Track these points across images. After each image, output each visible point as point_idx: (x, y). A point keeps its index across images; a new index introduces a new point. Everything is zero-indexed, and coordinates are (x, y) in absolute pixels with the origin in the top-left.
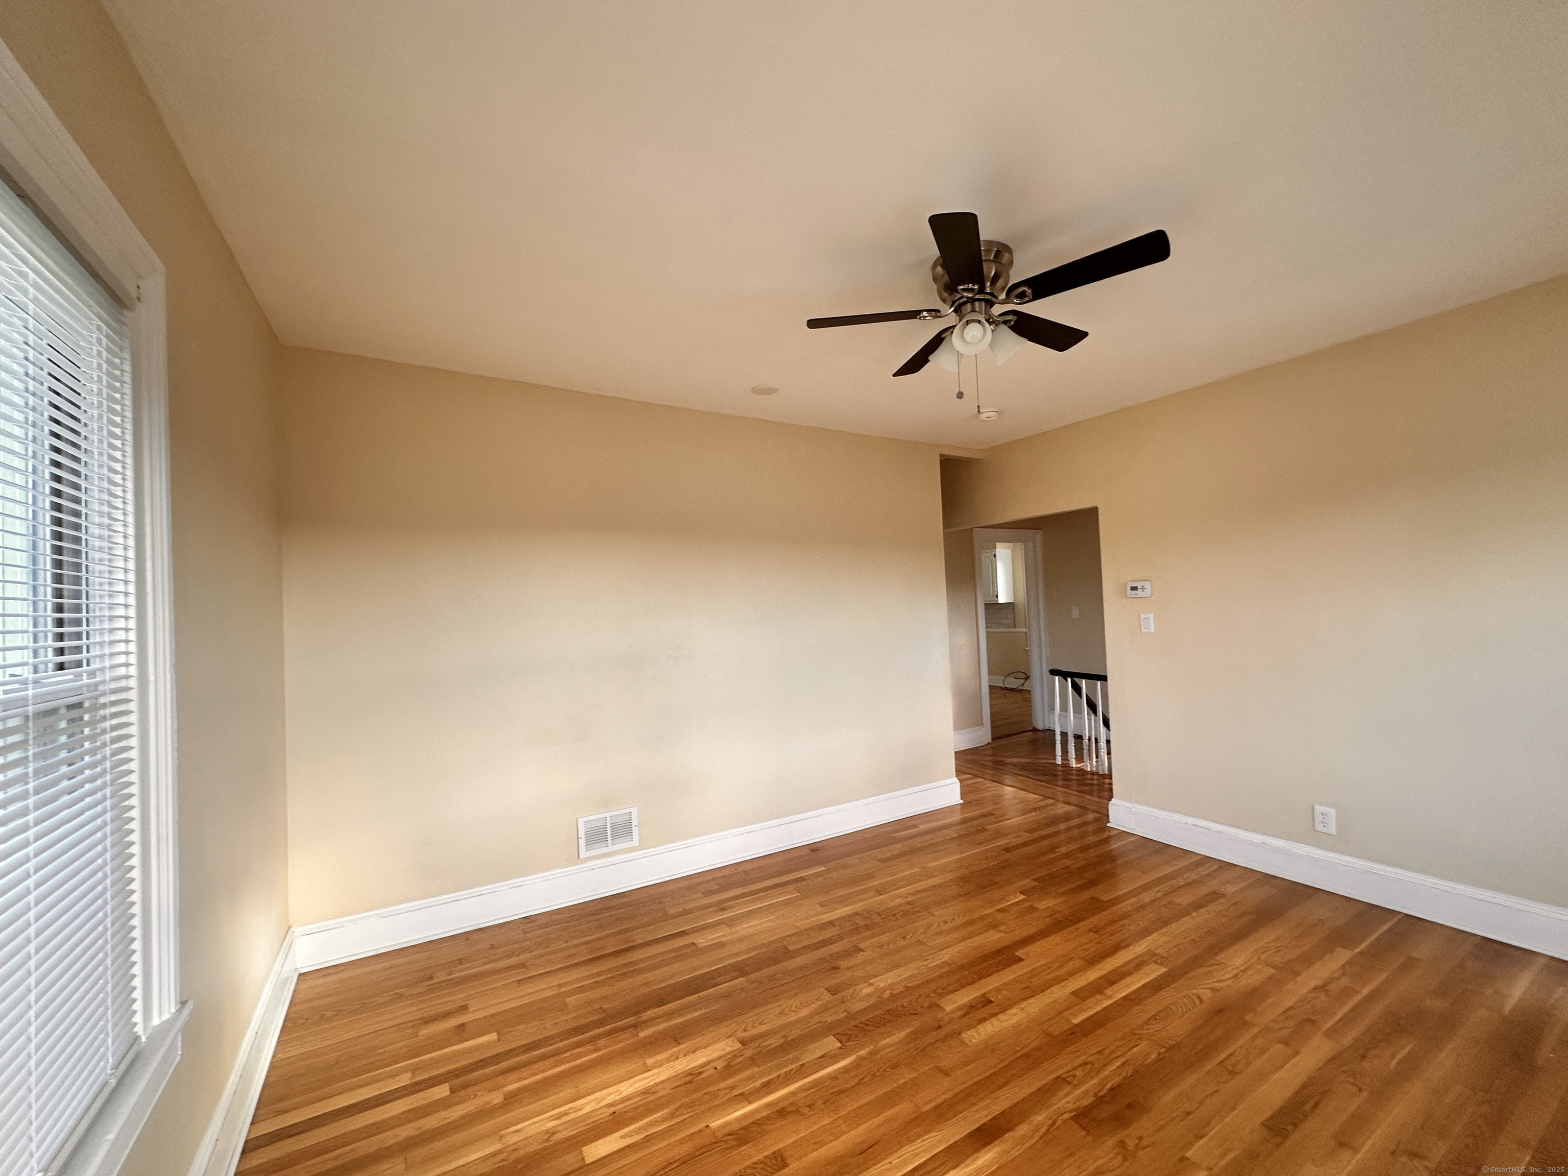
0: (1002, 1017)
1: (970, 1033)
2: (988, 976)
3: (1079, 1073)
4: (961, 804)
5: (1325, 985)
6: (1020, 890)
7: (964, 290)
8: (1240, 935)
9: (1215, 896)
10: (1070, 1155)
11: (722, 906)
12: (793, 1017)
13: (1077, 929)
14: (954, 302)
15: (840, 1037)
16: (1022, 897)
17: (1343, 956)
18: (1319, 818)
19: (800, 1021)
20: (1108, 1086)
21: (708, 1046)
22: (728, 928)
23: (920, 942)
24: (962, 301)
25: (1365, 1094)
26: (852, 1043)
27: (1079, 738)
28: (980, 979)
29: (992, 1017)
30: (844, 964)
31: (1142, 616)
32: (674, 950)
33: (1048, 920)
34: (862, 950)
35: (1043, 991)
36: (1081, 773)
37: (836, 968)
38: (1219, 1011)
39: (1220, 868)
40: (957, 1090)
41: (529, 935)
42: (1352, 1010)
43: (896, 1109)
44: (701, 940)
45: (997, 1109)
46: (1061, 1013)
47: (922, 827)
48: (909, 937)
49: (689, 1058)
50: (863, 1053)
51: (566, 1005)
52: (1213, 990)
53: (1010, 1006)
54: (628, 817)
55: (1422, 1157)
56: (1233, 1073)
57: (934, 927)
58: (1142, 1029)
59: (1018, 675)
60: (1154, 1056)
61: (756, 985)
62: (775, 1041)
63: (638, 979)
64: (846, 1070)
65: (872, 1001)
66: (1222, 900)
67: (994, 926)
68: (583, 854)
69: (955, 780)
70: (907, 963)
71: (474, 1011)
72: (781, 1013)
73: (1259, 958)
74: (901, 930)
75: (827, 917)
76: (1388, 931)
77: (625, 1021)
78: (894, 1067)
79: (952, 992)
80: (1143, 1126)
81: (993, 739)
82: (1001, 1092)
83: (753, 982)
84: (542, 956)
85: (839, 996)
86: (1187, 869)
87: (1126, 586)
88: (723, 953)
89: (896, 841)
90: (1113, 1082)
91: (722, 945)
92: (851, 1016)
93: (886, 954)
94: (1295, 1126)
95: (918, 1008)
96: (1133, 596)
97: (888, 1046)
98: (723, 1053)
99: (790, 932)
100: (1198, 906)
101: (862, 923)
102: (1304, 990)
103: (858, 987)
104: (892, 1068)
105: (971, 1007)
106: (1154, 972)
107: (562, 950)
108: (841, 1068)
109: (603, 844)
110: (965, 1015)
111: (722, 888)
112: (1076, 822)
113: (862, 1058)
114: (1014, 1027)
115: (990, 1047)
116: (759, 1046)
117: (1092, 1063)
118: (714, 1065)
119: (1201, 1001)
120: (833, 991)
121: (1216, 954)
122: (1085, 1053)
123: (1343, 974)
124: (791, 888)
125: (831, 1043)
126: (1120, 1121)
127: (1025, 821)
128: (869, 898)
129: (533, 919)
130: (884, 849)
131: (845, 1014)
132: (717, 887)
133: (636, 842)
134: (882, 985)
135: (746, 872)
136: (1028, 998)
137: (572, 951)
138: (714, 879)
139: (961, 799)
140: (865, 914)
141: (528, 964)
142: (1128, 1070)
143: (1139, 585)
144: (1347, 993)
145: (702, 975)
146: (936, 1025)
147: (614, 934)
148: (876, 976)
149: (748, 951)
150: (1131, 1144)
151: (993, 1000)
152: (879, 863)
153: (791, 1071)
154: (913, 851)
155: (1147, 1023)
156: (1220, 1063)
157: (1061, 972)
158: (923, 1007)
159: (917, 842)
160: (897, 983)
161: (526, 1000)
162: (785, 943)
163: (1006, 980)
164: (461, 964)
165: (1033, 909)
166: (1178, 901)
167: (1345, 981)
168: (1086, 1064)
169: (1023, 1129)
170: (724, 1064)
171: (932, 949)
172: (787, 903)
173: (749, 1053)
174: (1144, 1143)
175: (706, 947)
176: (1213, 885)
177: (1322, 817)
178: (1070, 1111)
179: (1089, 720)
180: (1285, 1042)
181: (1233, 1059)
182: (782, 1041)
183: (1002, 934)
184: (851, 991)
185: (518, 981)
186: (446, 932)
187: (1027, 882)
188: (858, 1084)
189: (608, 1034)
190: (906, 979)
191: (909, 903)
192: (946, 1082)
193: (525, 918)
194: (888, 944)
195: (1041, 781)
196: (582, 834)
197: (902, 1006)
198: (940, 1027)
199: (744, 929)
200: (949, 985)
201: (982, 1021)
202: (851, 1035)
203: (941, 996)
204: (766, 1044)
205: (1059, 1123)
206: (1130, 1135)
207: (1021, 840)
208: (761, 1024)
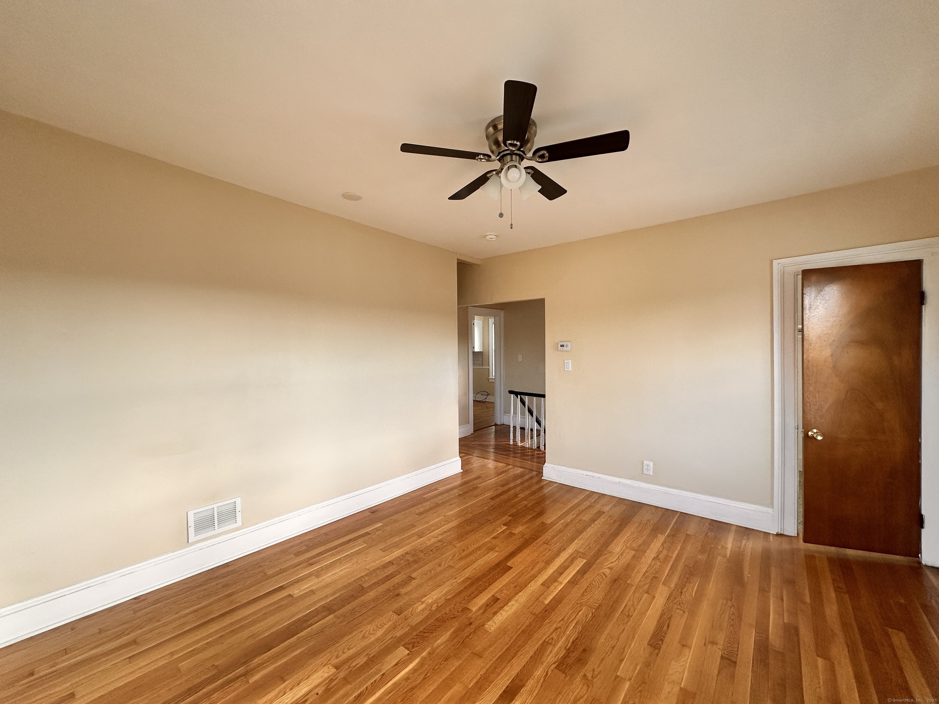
0: (506, 608)
1: (489, 623)
2: (494, 582)
3: (554, 636)
4: (461, 473)
5: (658, 556)
6: (504, 522)
7: (510, 144)
8: (615, 534)
9: (600, 513)
10: (559, 693)
11: (310, 562)
12: (373, 638)
13: (537, 543)
14: (499, 153)
15: (408, 646)
16: (505, 528)
17: (661, 538)
18: (645, 468)
19: (378, 640)
20: (571, 641)
21: (309, 676)
22: (316, 578)
23: (450, 567)
24: (505, 153)
25: (686, 615)
26: (416, 649)
27: (523, 429)
28: (490, 585)
29: (500, 610)
30: (403, 591)
31: (566, 361)
32: (274, 603)
33: (521, 540)
34: (414, 579)
35: (526, 586)
36: (523, 449)
37: (398, 595)
38: (615, 580)
39: (599, 497)
40: (488, 666)
41: (139, 614)
42: (671, 568)
43: (452, 691)
44: (296, 591)
45: (514, 673)
46: (538, 599)
47: (441, 489)
48: (443, 564)
49: (294, 690)
50: (424, 654)
51: (179, 670)
52: (610, 568)
53: (509, 600)
54: (232, 506)
55: (717, 644)
56: (629, 616)
57: (457, 555)
58: (581, 600)
59: (483, 393)
60: (590, 615)
61: (342, 619)
62: (361, 660)
63: (246, 634)
64: (414, 670)
65: (426, 613)
66: (604, 515)
67: (492, 549)
68: (192, 539)
69: (459, 458)
70: (444, 583)
71: (83, 697)
72: (363, 637)
73: (626, 547)
74: (437, 560)
75: (388, 559)
76: (676, 522)
77: (237, 671)
78: (446, 659)
79: (474, 598)
80: (593, 661)
81: (474, 431)
82: (514, 661)
83: (339, 618)
84: (151, 631)
85: (403, 615)
86: (584, 500)
87: (558, 344)
88: (314, 598)
89: (426, 500)
90: (573, 637)
91: (313, 592)
92: (413, 628)
93: (431, 578)
94: (662, 640)
95: (456, 613)
96: (561, 350)
97: (439, 646)
98: (321, 680)
99: (363, 574)
100: (593, 520)
101: (411, 559)
102: (649, 561)
103: (415, 606)
104: (445, 661)
105: (488, 605)
106: (580, 563)
107: (174, 620)
108: (410, 670)
109: (212, 528)
110: (484, 612)
111: (309, 549)
112: (527, 477)
113: (424, 659)
114: (515, 613)
115: (503, 630)
116: (349, 667)
117: (560, 628)
118: (316, 691)
119: (606, 577)
120: (399, 612)
121: (607, 547)
122: (555, 622)
123: (663, 548)
124: (360, 541)
125: (402, 652)
126: (581, 661)
127: (499, 480)
128: (413, 541)
129: (143, 598)
130: (419, 506)
131: (409, 627)
132: (305, 548)
133: (239, 523)
134: (430, 601)
135: (326, 534)
136: (518, 592)
137: (183, 620)
138: (301, 543)
139: (462, 469)
140: (413, 553)
141: (138, 640)
142: (579, 628)
143: (565, 344)
144: (667, 558)
145: (299, 619)
146: (468, 623)
147: (220, 600)
148: (425, 596)
149: (334, 593)
150: (589, 675)
151: (499, 598)
152: (417, 516)
153: (375, 681)
154: (437, 505)
155: (583, 595)
156: (622, 612)
157: (532, 572)
158: (458, 611)
159: (439, 500)
160: (440, 598)
161: (137, 675)
162: (361, 583)
163: (504, 583)
164: (66, 653)
165: (512, 534)
166: (584, 518)
167: (665, 552)
168: (557, 629)
169: (530, 683)
170: (323, 689)
171: (459, 570)
172: (358, 553)
173: (342, 675)
174: (596, 673)
175: (300, 596)
176: (598, 507)
177: (647, 466)
178: (554, 663)
179: (529, 419)
180: (647, 592)
181: (627, 608)
182: (366, 659)
183: (498, 553)
184: (410, 610)
185: (129, 658)
186: (47, 627)
187: (506, 518)
188: (424, 679)
189: (222, 686)
190: (445, 594)
191: (439, 541)
192: (479, 662)
193: (135, 598)
194: (430, 571)
195: (504, 455)
196: (191, 523)
197: (446, 614)
198: (471, 624)
199: (328, 577)
200: (472, 593)
201: (495, 613)
202: (415, 642)
203: (469, 601)
204: (354, 664)
205: (550, 673)
206: (588, 670)
207: (499, 492)
208: (348, 649)
